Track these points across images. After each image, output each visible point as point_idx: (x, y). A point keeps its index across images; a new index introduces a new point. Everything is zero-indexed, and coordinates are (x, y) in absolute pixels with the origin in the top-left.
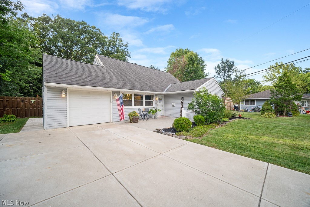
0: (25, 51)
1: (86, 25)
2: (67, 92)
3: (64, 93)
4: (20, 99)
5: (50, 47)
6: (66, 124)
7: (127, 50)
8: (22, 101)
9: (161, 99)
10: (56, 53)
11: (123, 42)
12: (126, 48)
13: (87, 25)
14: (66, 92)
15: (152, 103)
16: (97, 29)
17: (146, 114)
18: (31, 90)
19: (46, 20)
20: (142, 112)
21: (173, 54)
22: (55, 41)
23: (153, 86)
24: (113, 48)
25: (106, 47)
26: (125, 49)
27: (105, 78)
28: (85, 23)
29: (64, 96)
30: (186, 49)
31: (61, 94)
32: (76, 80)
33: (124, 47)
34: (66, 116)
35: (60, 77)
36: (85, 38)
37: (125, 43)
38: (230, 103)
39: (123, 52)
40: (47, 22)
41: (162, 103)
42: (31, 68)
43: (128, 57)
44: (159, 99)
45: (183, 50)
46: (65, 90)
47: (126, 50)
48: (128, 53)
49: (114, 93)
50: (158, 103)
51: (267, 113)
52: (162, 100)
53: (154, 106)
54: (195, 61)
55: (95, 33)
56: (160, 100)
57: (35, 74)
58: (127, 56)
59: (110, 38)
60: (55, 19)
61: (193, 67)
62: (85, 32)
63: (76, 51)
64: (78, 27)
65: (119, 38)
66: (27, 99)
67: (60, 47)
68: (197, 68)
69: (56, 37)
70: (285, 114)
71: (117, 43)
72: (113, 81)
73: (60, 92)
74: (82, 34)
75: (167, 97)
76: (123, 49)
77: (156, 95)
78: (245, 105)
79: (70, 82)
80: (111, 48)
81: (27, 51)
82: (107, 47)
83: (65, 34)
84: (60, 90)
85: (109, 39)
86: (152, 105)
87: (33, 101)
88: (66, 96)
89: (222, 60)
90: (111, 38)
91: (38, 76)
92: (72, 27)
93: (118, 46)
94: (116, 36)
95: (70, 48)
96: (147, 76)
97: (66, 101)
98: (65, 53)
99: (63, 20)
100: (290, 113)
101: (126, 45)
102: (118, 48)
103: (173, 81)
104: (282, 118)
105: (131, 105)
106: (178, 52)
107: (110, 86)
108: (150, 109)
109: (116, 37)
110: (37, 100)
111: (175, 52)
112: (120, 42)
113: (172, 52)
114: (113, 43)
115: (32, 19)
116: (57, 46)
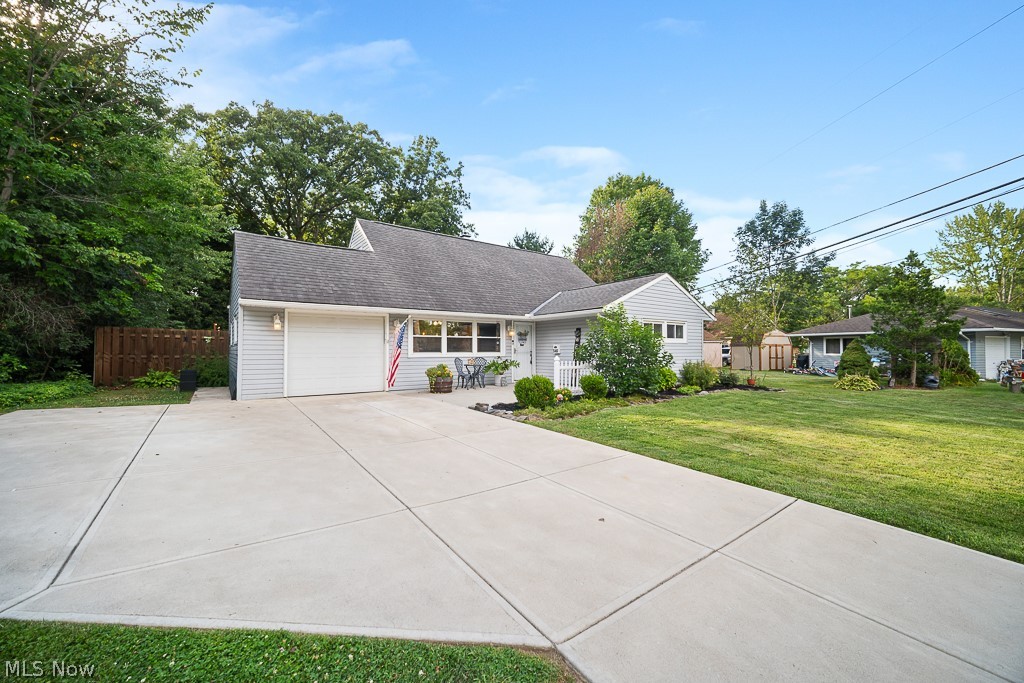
0: (193, 218)
1: (340, 125)
2: (284, 317)
3: (277, 321)
4: (180, 333)
5: (245, 191)
6: (281, 390)
7: (460, 185)
8: (186, 339)
9: (526, 335)
10: (260, 205)
11: (448, 163)
12: (455, 179)
13: (343, 122)
14: (282, 319)
15: (499, 345)
16: (370, 133)
17: (476, 374)
18: (195, 311)
19: (235, 117)
20: (464, 369)
21: (598, 192)
22: (258, 176)
23: (501, 298)
24: (416, 182)
25: (398, 180)
26: (454, 182)
27: (372, 283)
28: (339, 119)
29: (277, 327)
30: (641, 176)
31: (272, 321)
32: (304, 290)
33: (449, 179)
34: (281, 371)
35: (270, 285)
36: (338, 158)
37: (452, 166)
38: (779, 349)
39: (447, 192)
40: (239, 123)
41: (527, 344)
42: (200, 256)
43: (460, 208)
44: (520, 334)
45: (629, 180)
46: (281, 313)
47: (456, 185)
48: (461, 196)
49: (394, 318)
50: (517, 344)
51: (850, 377)
52: (528, 337)
53: (503, 353)
54: (658, 216)
55: (365, 143)
56: (522, 336)
57: (210, 270)
58: (459, 204)
59: (409, 153)
60: (259, 113)
61: (651, 237)
62: (338, 143)
63: (311, 195)
64: (319, 130)
65: (435, 151)
66: (196, 333)
67: (271, 189)
68: (665, 237)
69: (259, 163)
70: (914, 381)
71: (430, 168)
72: (391, 289)
73: (270, 319)
74: (328, 150)
75: (541, 329)
76: (447, 184)
77: (509, 323)
78: (825, 354)
79: (292, 295)
80: (412, 183)
81: (199, 218)
82: (401, 182)
83: (284, 154)
84: (271, 314)
85: (406, 157)
86: (499, 351)
87: (208, 339)
88: (283, 327)
89: (763, 208)
90: (412, 153)
91: (217, 274)
92: (304, 132)
93: (432, 176)
94: (427, 147)
95: (295, 190)
96: (490, 270)
97: (281, 338)
98: (282, 204)
99: (280, 116)
100: (932, 377)
101: (456, 171)
102: (432, 183)
103: (571, 281)
104: (906, 391)
105: (439, 350)
106: (614, 186)
107: (382, 302)
108: (489, 361)
109: (425, 151)
110: (217, 338)
111: (604, 187)
112: (439, 162)
113: (597, 187)
114: (417, 168)
115: (202, 118)
116: (263, 187)
